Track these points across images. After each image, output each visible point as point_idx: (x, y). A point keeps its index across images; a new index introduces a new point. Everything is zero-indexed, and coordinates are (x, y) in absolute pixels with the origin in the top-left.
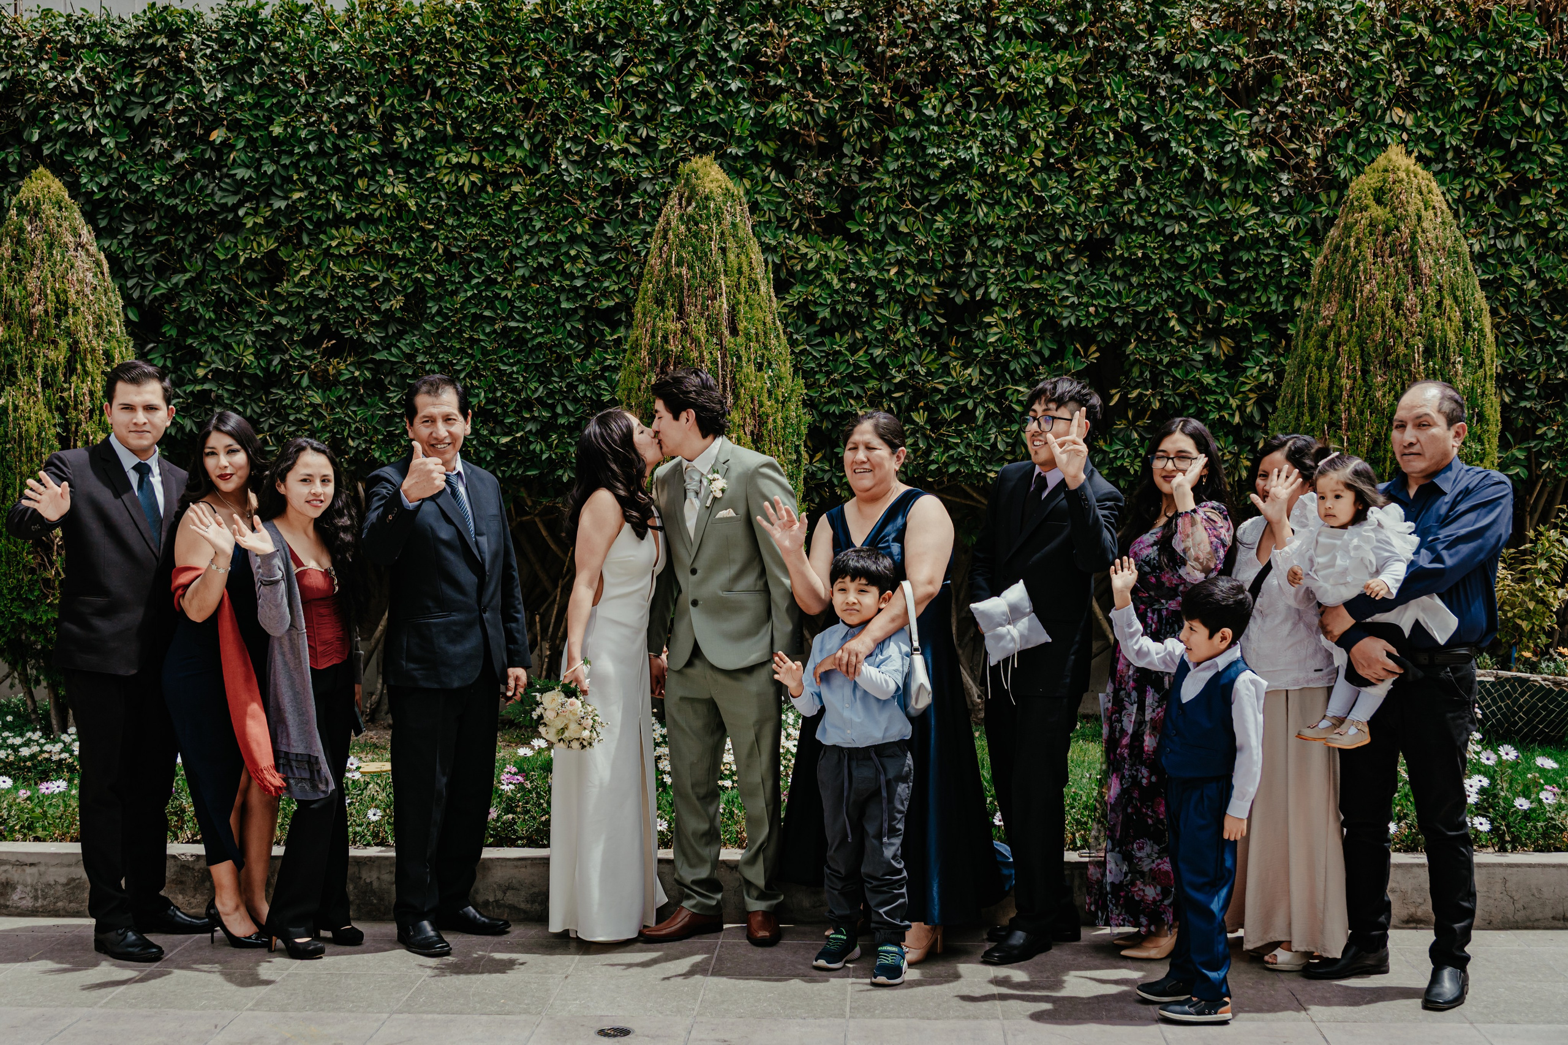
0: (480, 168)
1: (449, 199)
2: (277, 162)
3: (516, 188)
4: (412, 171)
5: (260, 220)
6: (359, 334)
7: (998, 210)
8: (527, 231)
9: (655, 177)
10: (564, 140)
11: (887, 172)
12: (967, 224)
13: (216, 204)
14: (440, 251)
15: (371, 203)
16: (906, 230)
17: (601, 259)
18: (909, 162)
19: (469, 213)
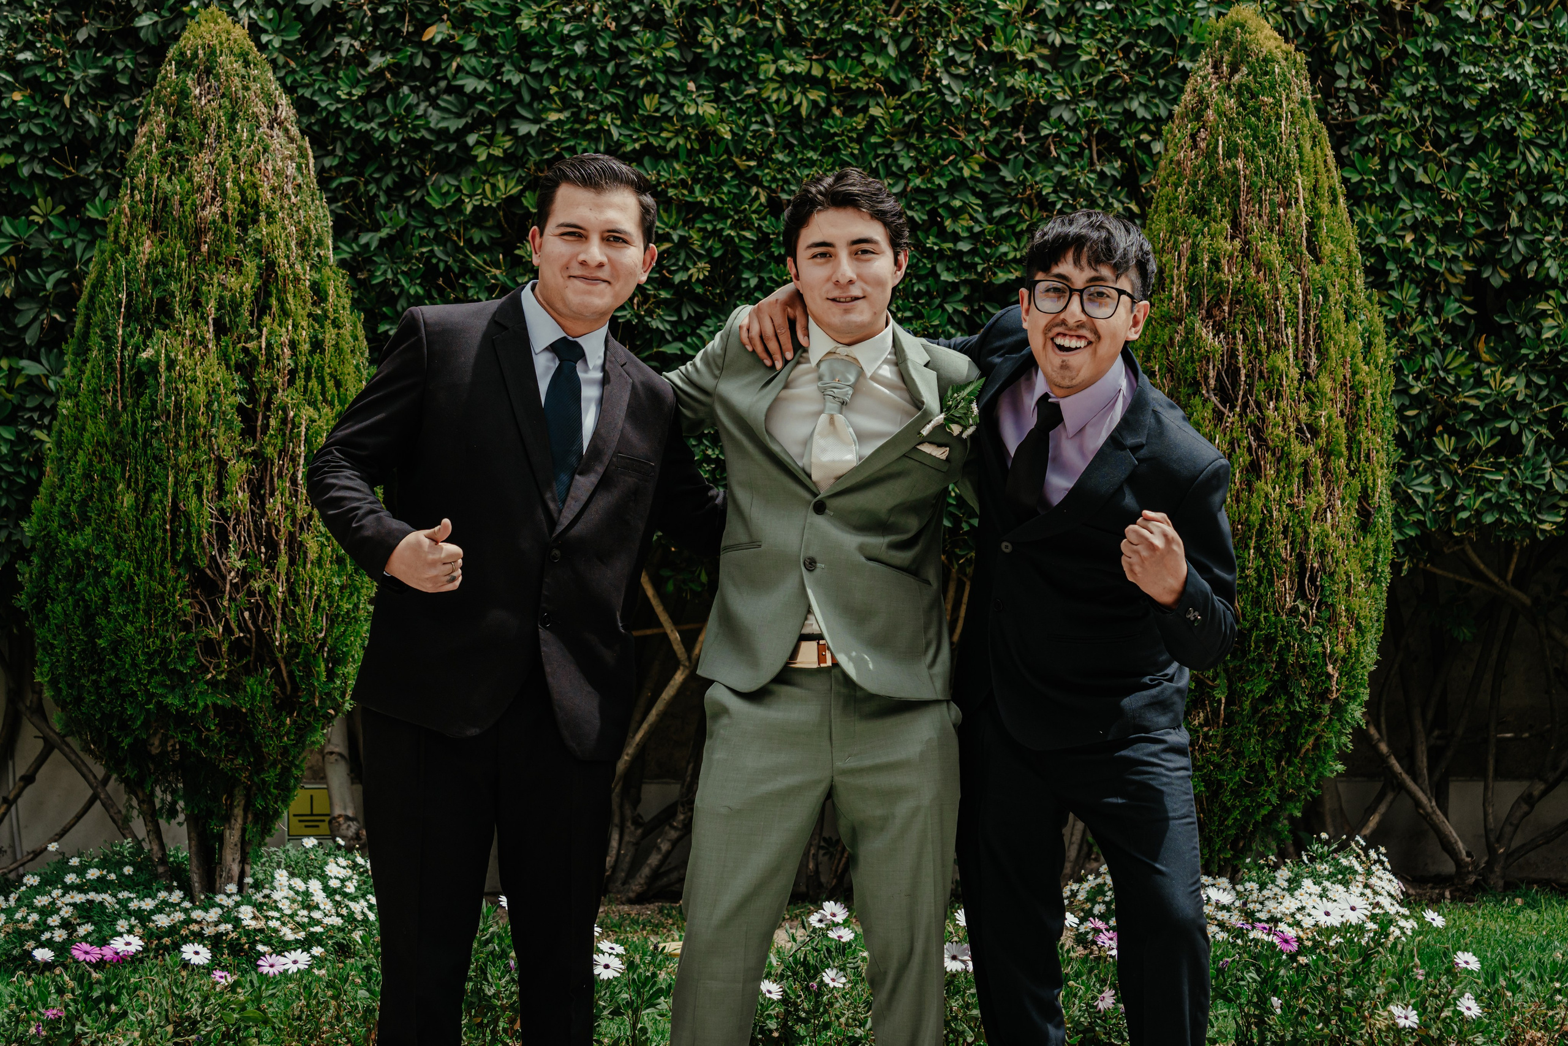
0: (823, 82)
1: (777, 125)
2: (525, 71)
3: (876, 111)
4: (725, 85)
5: (498, 152)
6: (638, 316)
7: (1554, 153)
8: (890, 174)
9: (1075, 99)
10: (946, 47)
11: (1402, 98)
12: (1510, 175)
13: (430, 130)
14: (763, 199)
15: (662, 130)
16: (1427, 181)
17: (997, 213)
18: (1433, 83)
19: (805, 146)
